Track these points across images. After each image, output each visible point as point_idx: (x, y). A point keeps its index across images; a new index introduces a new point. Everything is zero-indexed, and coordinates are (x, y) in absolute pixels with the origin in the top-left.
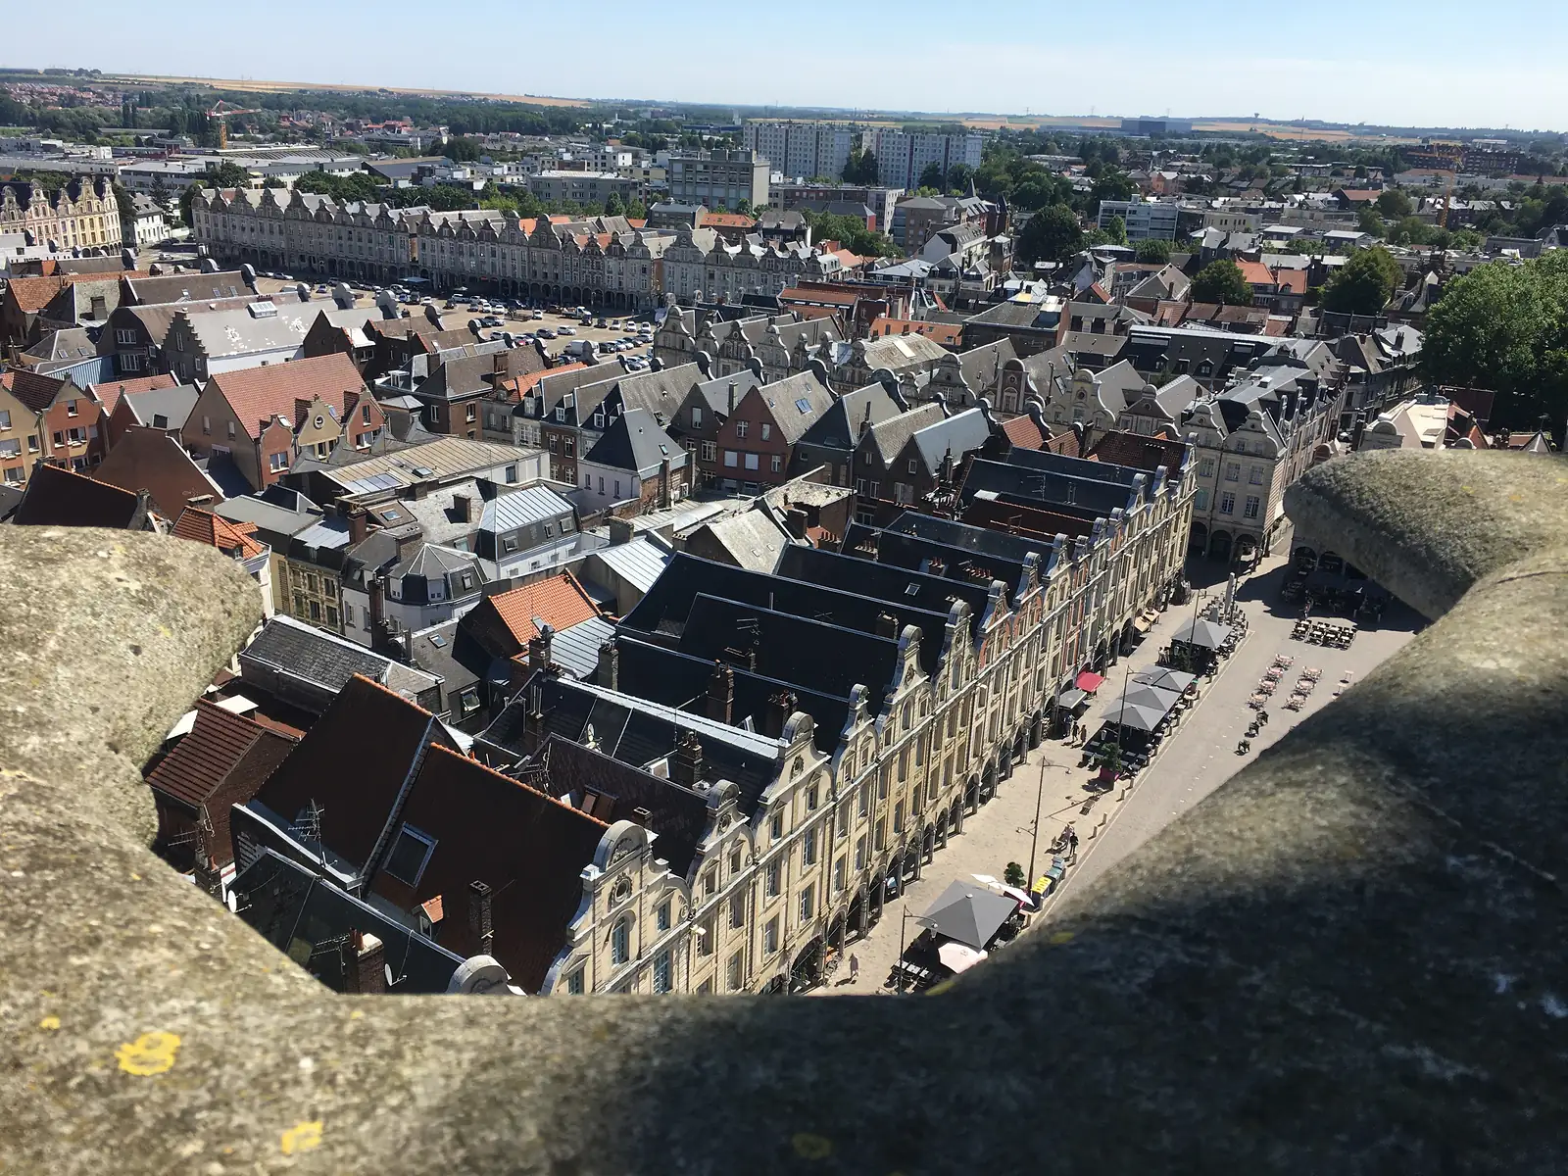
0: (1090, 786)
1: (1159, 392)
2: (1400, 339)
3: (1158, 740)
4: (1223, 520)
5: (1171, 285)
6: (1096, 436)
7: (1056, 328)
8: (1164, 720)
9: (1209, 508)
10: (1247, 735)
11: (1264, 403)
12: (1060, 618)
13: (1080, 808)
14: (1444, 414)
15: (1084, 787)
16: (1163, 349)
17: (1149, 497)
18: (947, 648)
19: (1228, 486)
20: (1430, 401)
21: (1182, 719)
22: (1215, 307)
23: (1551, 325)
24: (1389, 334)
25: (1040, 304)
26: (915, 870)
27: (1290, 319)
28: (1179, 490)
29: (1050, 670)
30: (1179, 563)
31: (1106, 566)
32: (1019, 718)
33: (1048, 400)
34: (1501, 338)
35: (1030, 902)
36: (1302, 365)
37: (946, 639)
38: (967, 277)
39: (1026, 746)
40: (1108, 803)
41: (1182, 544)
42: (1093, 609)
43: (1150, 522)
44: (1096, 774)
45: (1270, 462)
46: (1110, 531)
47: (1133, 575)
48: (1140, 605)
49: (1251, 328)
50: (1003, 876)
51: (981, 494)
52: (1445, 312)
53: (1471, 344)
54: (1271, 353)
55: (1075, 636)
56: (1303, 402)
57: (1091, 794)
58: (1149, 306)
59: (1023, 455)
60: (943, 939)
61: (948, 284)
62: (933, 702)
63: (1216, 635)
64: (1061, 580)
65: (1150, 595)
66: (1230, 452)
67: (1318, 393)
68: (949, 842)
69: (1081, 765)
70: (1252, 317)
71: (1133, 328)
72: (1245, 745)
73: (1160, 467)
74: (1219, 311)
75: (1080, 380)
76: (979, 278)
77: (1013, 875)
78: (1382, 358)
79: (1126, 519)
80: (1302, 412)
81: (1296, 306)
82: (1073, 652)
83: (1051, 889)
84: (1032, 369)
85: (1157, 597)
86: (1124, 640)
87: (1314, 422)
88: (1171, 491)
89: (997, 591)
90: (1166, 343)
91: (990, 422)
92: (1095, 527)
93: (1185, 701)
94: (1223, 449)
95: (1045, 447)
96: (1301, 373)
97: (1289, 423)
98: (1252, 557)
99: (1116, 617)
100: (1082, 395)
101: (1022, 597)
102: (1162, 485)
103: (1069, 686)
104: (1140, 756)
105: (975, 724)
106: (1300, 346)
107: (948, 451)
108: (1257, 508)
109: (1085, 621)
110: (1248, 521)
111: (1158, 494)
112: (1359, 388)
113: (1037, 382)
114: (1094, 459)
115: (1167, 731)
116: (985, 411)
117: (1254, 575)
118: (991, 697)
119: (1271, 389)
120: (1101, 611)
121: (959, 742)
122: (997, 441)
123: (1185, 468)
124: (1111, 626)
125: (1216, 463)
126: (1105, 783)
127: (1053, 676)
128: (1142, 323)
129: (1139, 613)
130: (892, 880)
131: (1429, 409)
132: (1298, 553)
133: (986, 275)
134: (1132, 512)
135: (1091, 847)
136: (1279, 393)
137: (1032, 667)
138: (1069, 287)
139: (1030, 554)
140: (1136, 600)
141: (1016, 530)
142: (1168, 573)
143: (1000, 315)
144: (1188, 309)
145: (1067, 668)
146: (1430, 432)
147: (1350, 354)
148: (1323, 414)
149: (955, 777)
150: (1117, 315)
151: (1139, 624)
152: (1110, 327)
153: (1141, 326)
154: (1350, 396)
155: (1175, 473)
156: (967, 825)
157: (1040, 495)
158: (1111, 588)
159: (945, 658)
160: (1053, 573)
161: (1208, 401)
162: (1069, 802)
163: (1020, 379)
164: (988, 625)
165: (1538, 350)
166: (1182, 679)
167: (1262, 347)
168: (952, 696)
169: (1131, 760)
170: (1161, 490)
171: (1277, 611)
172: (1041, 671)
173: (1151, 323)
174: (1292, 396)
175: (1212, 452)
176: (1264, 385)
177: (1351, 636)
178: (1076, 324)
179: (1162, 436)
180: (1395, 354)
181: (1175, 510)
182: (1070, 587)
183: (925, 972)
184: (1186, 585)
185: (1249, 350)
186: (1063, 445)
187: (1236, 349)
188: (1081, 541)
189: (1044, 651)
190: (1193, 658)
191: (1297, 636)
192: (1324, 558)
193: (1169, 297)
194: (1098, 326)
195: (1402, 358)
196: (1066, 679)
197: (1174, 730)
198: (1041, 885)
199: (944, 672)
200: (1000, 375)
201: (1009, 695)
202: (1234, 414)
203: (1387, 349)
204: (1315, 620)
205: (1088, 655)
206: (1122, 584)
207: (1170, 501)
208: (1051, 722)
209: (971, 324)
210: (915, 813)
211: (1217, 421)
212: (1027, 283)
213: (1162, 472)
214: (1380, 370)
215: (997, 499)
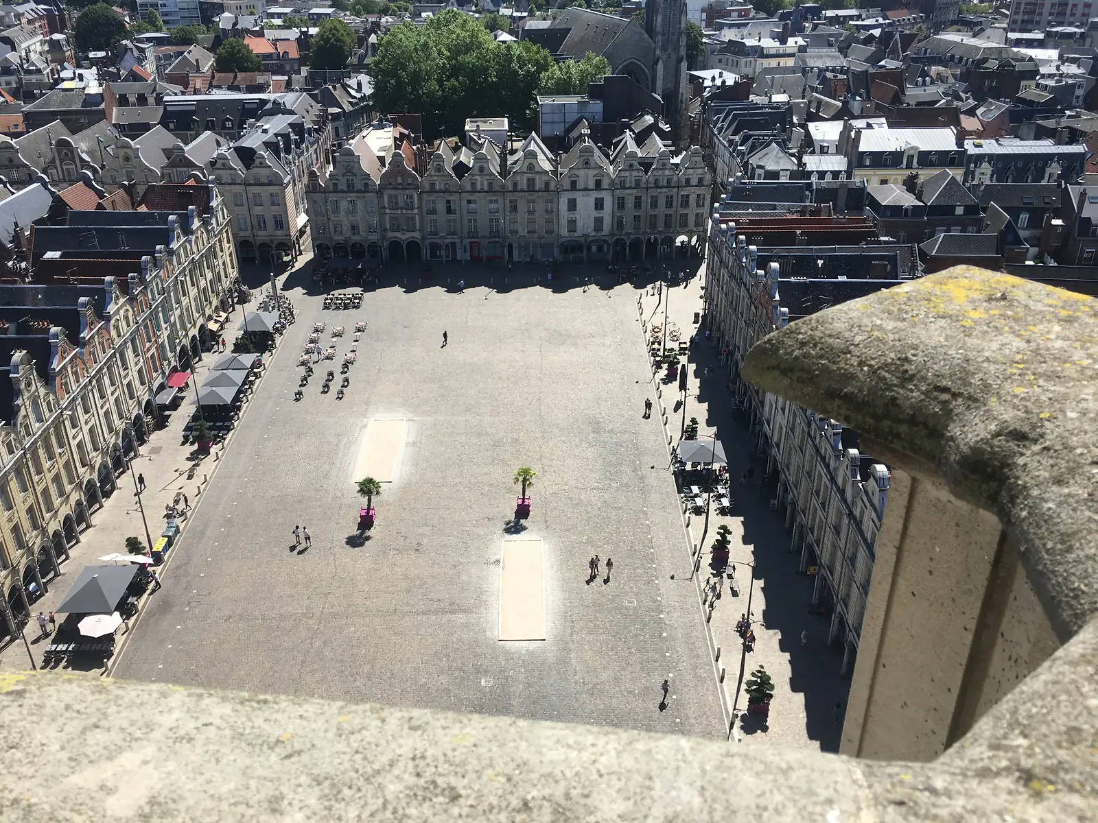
0: (193, 457)
1: (186, 148)
2: (359, 85)
3: (239, 408)
4: (262, 236)
5: (197, 61)
6: (141, 190)
7: (103, 106)
8: (239, 392)
9: (250, 229)
10: (301, 386)
11: (267, 144)
12: (133, 341)
13: (186, 475)
14: (390, 135)
15: (188, 459)
16: (194, 113)
17: (187, 231)
18: (19, 393)
19: (258, 210)
20: (381, 127)
21: (254, 388)
22: (231, 75)
23: (444, 63)
24: (352, 82)
25: (84, 88)
26: (55, 569)
27: (286, 78)
28: (214, 221)
29: (137, 382)
30: (234, 273)
31: (163, 291)
32: (119, 424)
33: (103, 167)
34: (416, 78)
35: (150, 561)
36: (292, 113)
37: (15, 387)
38: (28, 72)
39: (136, 443)
40: (208, 466)
41: (231, 260)
42: (164, 326)
43: (195, 250)
44: (196, 447)
45: (282, 188)
46: (156, 264)
47: (193, 292)
48: (208, 312)
49: (260, 88)
50: (126, 549)
51: (50, 255)
52: (380, 62)
53: (400, 83)
54: (269, 106)
55: (153, 350)
56: (296, 140)
57: (193, 463)
58: (182, 80)
59: (82, 216)
60: (81, 617)
61: (13, 79)
62: (19, 440)
63: (270, 320)
64: (122, 312)
65: (215, 302)
66: (250, 185)
67: (306, 131)
68: (82, 538)
69: (183, 444)
70: (260, 79)
71: (166, 98)
72: (300, 393)
73: (190, 207)
74: (235, 77)
75: (123, 147)
76: (39, 71)
77: (133, 546)
78: (351, 100)
79: (171, 253)
80: (298, 147)
81: (296, 67)
82: (156, 363)
83: (170, 544)
84: (82, 144)
85: (222, 302)
86: (203, 342)
87: (310, 153)
88: (206, 223)
89: (56, 336)
90: (193, 108)
91: (52, 193)
92: (143, 265)
93: (255, 374)
94: (246, 184)
95: (100, 206)
96: (291, 119)
97: (290, 157)
98: (289, 258)
99: (189, 326)
100: (127, 159)
101: (85, 334)
102: (196, 220)
103: (162, 387)
104: (226, 424)
105: (74, 443)
106: (289, 99)
107: (16, 224)
108: (281, 222)
109: (159, 337)
110: (279, 233)
111: (194, 227)
112: (340, 124)
113: (89, 153)
114: (143, 209)
115: (245, 399)
116: (44, 185)
117: (294, 270)
118: (83, 417)
119: (271, 133)
120: (173, 326)
121: (62, 461)
122: (59, 207)
123: (214, 204)
124: (187, 335)
125: (244, 194)
126: (203, 451)
127: (143, 383)
128: (176, 94)
129: (210, 318)
130: (33, 585)
131: (381, 133)
132: (320, 248)
133: (45, 68)
134: (174, 245)
135: (198, 502)
136: (276, 135)
137: (118, 383)
138: (115, 71)
139: (82, 299)
140: (203, 309)
141: (76, 280)
142: (226, 283)
143: (52, 101)
144: (213, 77)
145: (155, 375)
146: (382, 149)
147: (328, 100)
148: (316, 146)
149: (68, 488)
150: (155, 90)
151: (213, 326)
152: (151, 100)
153: (174, 96)
154: (337, 129)
155: (206, 209)
156: (96, 519)
157: (95, 247)
158: (175, 306)
159: (19, 402)
160: (112, 308)
161: (226, 149)
162: (178, 473)
163: (72, 153)
164: (56, 365)
165: (440, 82)
166: (247, 359)
167: (263, 102)
168: (39, 429)
169: (220, 429)
170: (196, 224)
171: (311, 292)
172: (129, 385)
173: (183, 93)
174: (286, 137)
175: (238, 187)
176: (265, 131)
177: (360, 299)
178: (123, 101)
179: (191, 182)
180: (358, 96)
181: (216, 236)
182: (135, 316)
183: (73, 645)
184: (244, 288)
185: (255, 106)
186: (117, 201)
187: (246, 106)
188: (133, 278)
189: (127, 368)
190: (257, 341)
191: (326, 307)
192: (335, 247)
193: (198, 70)
194: (142, 100)
195: (363, 98)
196: (156, 385)
197: (250, 397)
198: (159, 545)
199: (23, 412)
200: (54, 150)
201: (102, 412)
202: (246, 155)
203: (353, 93)
204: (336, 293)
205: (172, 360)
206: (185, 301)
207: (208, 231)
208: (154, 418)
209: (29, 112)
210: (35, 527)
211: (235, 163)
212: (78, 71)
213: (192, 210)
214: (351, 109)
215: (61, 257)
